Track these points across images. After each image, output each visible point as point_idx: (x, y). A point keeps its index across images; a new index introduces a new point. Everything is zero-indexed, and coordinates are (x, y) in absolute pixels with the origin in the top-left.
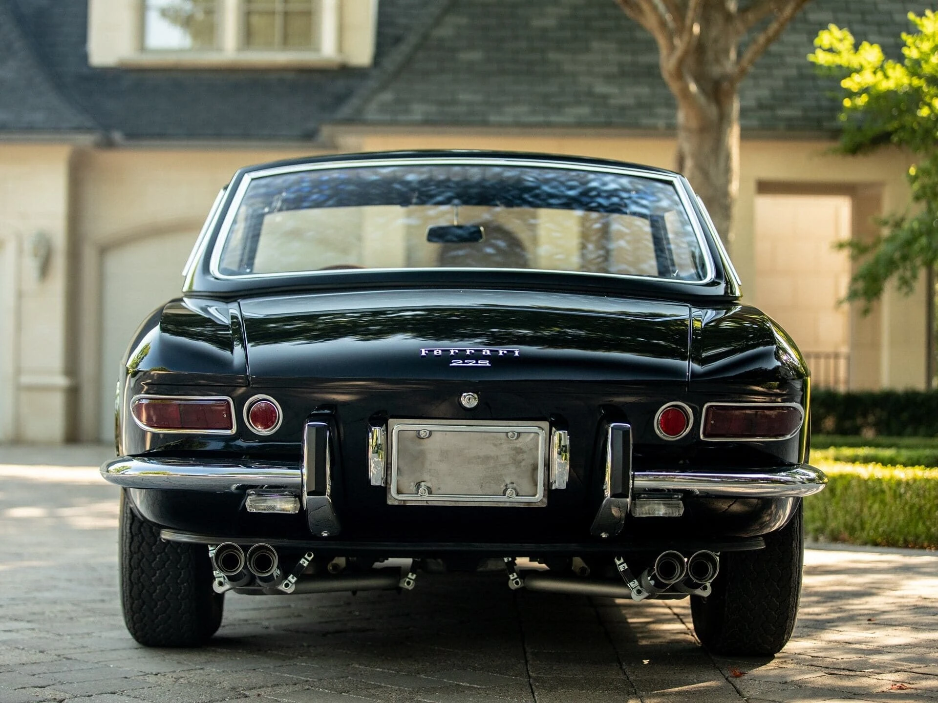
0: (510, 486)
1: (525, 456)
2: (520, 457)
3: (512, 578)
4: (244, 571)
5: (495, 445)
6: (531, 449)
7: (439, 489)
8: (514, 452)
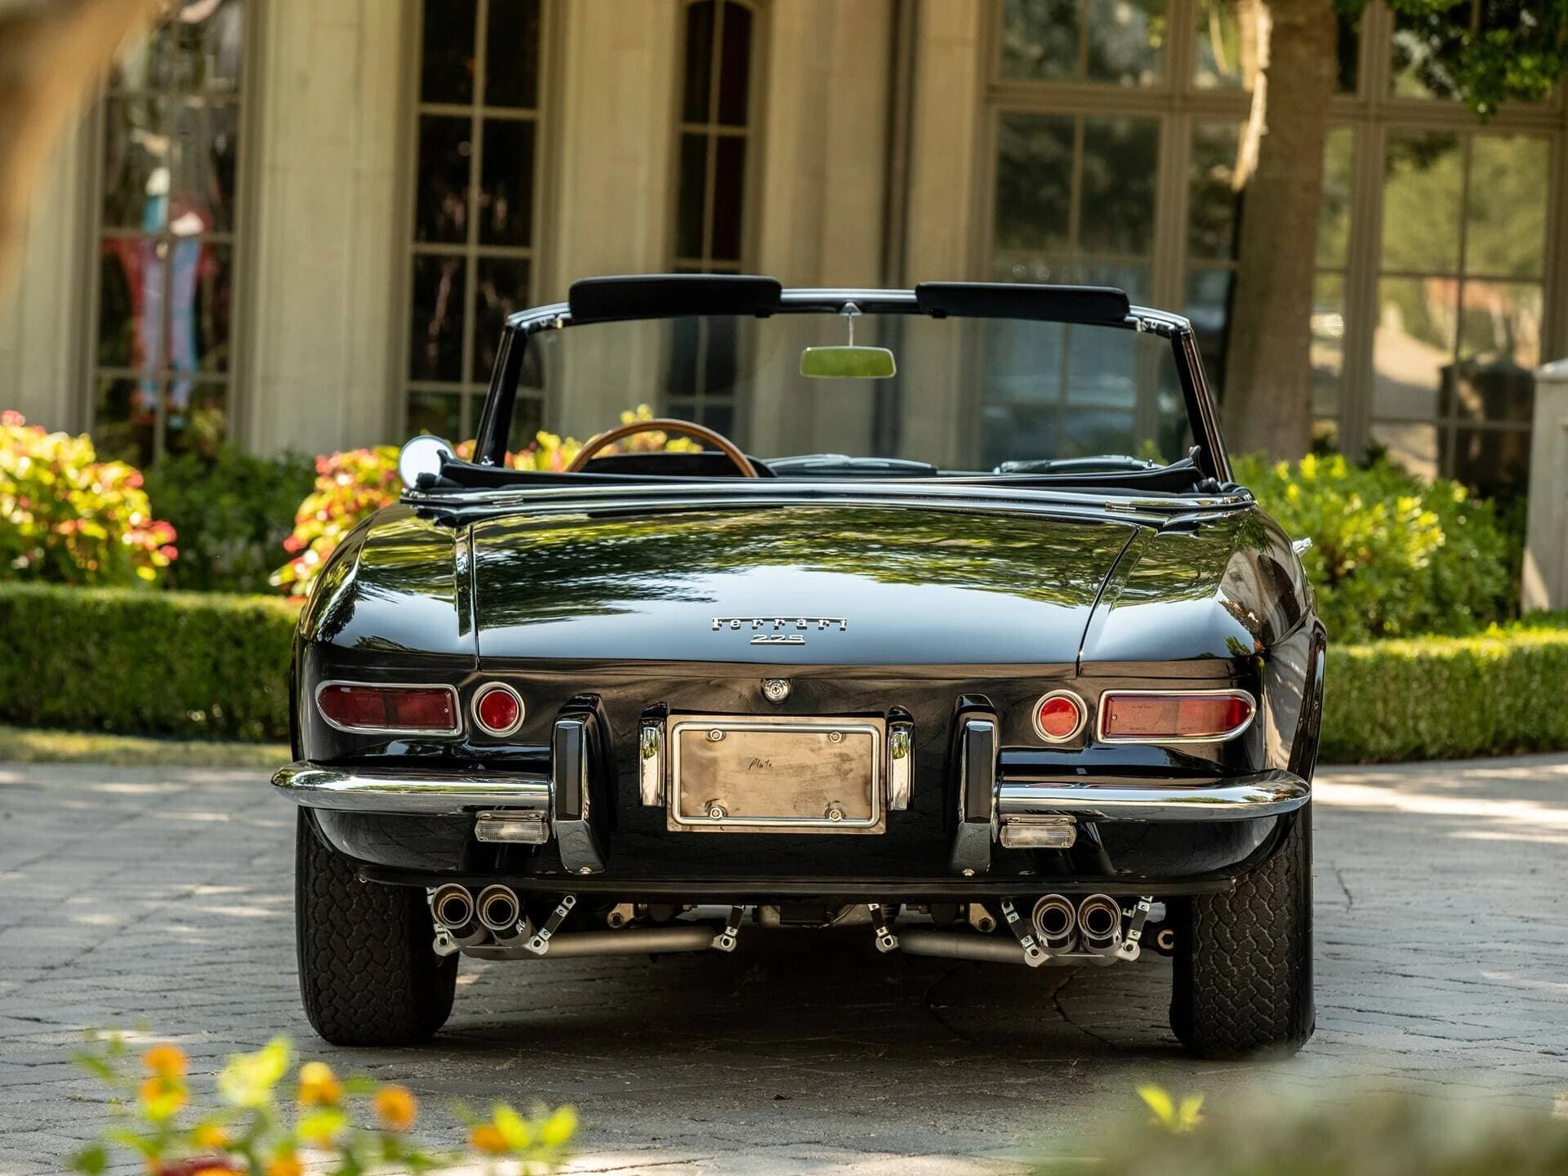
0: (834, 806)
1: (854, 765)
2: (846, 766)
3: (880, 934)
4: (473, 922)
5: (813, 750)
6: (861, 756)
7: (738, 809)
8: (838, 759)
